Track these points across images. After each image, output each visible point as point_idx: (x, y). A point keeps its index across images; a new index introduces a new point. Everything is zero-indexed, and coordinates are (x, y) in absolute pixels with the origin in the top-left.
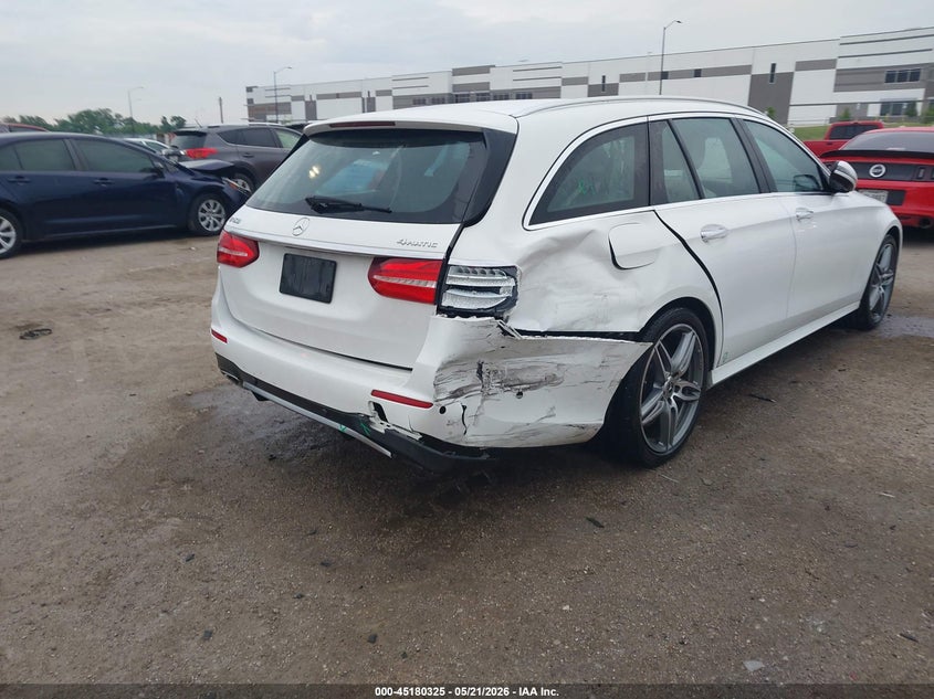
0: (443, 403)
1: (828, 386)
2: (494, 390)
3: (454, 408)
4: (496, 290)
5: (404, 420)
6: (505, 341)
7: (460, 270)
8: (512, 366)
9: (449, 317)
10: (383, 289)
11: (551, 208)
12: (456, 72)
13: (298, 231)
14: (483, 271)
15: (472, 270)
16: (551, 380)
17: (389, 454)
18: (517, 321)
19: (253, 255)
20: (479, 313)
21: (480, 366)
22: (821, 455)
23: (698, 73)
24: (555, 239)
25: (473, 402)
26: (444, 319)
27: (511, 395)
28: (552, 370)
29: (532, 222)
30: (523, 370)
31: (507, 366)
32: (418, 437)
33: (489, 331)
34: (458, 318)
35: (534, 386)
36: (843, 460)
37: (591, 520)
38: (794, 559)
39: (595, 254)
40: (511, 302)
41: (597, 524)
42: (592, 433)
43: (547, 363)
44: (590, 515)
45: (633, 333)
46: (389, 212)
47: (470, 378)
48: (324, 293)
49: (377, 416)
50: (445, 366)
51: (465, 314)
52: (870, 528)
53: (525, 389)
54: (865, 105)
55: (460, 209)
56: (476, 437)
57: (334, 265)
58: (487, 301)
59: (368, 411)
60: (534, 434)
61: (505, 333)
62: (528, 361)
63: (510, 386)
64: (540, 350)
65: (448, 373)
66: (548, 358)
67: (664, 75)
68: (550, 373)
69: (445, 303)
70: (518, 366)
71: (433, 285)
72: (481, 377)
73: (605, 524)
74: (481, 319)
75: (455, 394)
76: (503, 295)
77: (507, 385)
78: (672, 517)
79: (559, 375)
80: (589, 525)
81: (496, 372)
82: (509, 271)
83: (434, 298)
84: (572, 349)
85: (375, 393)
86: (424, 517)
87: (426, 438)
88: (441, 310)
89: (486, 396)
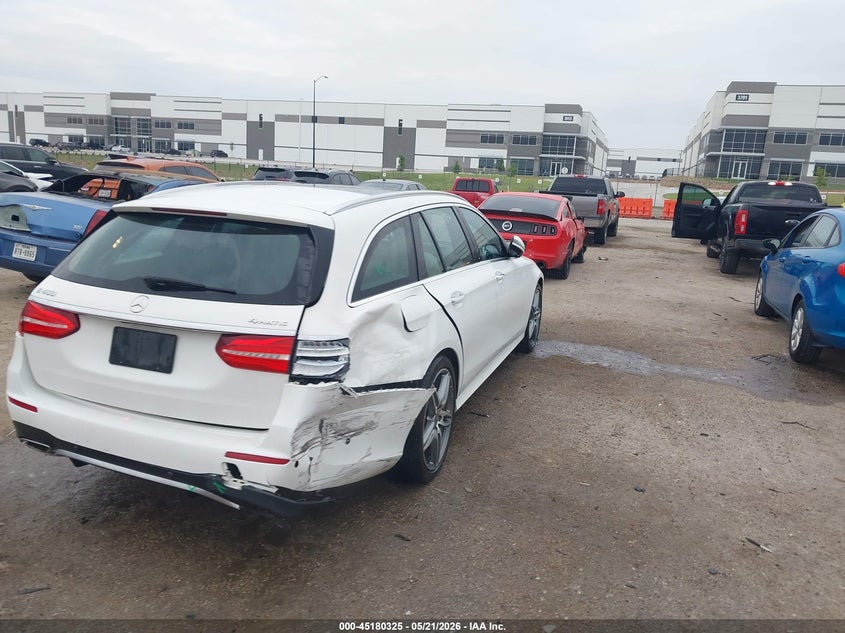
0: (297, 458)
1: (520, 401)
2: (331, 440)
3: (304, 461)
4: (336, 359)
5: (260, 477)
6: (344, 399)
7: (306, 343)
8: (343, 419)
9: (301, 383)
10: (233, 361)
11: (364, 288)
12: (114, 96)
13: (137, 309)
14: (325, 344)
15: (317, 343)
16: (370, 426)
17: (237, 506)
18: (350, 382)
19: (73, 327)
20: (326, 379)
21: (322, 421)
22: (534, 458)
23: (342, 121)
24: (370, 313)
25: (315, 452)
26: (295, 386)
27: (342, 442)
28: (371, 418)
29: (353, 300)
30: (351, 420)
31: (339, 419)
32: (274, 490)
33: (333, 393)
34: (310, 385)
35: (358, 432)
36: (549, 461)
37: (399, 536)
38: (547, 543)
39: (392, 322)
40: (346, 368)
41: (403, 538)
42: (394, 463)
43: (367, 413)
44: (397, 532)
45: (419, 381)
46: (234, 293)
47: (314, 432)
48: (164, 364)
49: (230, 475)
50: (301, 426)
51: (315, 380)
52: (583, 511)
53: (352, 436)
54: (468, 159)
55: (301, 293)
56: (317, 482)
57: (174, 339)
58: (330, 368)
59: (222, 471)
60: (357, 472)
61: (345, 393)
62: (355, 412)
63: (341, 435)
64: (364, 403)
65: (300, 432)
66: (368, 409)
67: (314, 119)
68: (370, 420)
69: (296, 371)
70: (347, 418)
71: (286, 358)
72: (321, 431)
73: (410, 538)
74: (328, 384)
75: (304, 449)
76: (341, 363)
77: (339, 434)
78: (455, 523)
79: (375, 421)
80: (398, 541)
81: (331, 425)
82: (344, 342)
83: (286, 368)
84: (384, 400)
85: (229, 454)
86: (261, 557)
87: (282, 490)
88: (293, 379)
89: (324, 445)
